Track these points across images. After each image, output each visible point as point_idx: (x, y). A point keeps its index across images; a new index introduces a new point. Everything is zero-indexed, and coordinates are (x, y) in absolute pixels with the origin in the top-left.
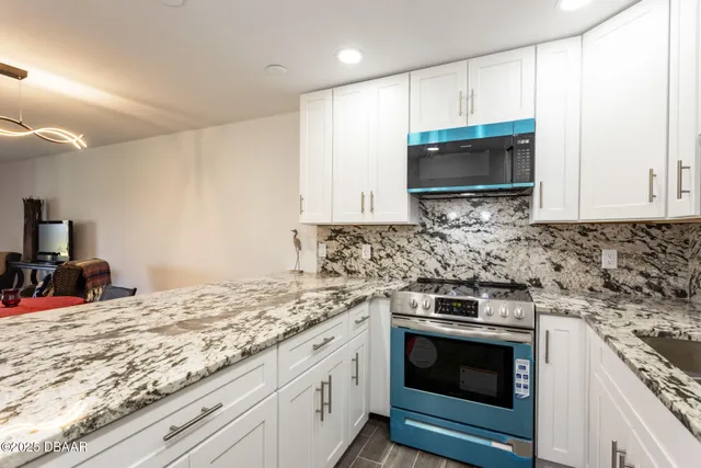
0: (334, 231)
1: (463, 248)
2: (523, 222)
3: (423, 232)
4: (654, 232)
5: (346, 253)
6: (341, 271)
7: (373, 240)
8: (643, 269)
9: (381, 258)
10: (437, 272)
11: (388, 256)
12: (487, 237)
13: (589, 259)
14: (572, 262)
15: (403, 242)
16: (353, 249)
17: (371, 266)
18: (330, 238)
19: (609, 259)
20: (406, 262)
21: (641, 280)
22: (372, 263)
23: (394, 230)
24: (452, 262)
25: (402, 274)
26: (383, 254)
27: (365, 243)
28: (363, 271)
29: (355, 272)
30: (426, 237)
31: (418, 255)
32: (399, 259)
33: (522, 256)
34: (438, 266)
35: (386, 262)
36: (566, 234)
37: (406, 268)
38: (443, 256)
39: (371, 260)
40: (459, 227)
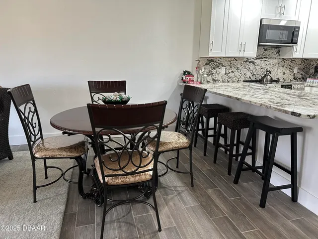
0: (209, 60)
1: (259, 67)
2: (278, 58)
3: (247, 61)
4: (305, 61)
5: (214, 71)
6: (211, 81)
7: (226, 64)
8: (301, 73)
9: (229, 73)
10: (250, 77)
11: (232, 72)
12: (267, 63)
13: (291, 69)
14: (288, 71)
15: (239, 66)
16: (217, 69)
17: (225, 77)
18: (206, 64)
19: (296, 70)
20: (239, 74)
21: (301, 76)
22: (225, 75)
23: (236, 60)
24: (255, 73)
25: (237, 80)
26: (230, 71)
27: (223, 66)
28: (221, 80)
29: (217, 80)
30: (248, 63)
31: (244, 71)
32: (237, 73)
33: (276, 70)
34: (251, 75)
35: (231, 75)
36: (288, 62)
37: (239, 77)
38: (252, 71)
39: (225, 74)
40: (259, 59)
